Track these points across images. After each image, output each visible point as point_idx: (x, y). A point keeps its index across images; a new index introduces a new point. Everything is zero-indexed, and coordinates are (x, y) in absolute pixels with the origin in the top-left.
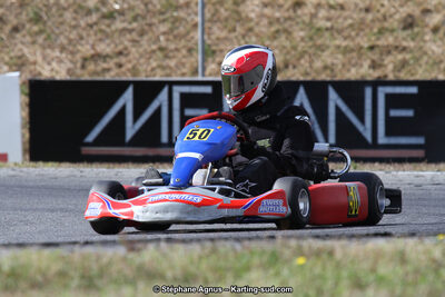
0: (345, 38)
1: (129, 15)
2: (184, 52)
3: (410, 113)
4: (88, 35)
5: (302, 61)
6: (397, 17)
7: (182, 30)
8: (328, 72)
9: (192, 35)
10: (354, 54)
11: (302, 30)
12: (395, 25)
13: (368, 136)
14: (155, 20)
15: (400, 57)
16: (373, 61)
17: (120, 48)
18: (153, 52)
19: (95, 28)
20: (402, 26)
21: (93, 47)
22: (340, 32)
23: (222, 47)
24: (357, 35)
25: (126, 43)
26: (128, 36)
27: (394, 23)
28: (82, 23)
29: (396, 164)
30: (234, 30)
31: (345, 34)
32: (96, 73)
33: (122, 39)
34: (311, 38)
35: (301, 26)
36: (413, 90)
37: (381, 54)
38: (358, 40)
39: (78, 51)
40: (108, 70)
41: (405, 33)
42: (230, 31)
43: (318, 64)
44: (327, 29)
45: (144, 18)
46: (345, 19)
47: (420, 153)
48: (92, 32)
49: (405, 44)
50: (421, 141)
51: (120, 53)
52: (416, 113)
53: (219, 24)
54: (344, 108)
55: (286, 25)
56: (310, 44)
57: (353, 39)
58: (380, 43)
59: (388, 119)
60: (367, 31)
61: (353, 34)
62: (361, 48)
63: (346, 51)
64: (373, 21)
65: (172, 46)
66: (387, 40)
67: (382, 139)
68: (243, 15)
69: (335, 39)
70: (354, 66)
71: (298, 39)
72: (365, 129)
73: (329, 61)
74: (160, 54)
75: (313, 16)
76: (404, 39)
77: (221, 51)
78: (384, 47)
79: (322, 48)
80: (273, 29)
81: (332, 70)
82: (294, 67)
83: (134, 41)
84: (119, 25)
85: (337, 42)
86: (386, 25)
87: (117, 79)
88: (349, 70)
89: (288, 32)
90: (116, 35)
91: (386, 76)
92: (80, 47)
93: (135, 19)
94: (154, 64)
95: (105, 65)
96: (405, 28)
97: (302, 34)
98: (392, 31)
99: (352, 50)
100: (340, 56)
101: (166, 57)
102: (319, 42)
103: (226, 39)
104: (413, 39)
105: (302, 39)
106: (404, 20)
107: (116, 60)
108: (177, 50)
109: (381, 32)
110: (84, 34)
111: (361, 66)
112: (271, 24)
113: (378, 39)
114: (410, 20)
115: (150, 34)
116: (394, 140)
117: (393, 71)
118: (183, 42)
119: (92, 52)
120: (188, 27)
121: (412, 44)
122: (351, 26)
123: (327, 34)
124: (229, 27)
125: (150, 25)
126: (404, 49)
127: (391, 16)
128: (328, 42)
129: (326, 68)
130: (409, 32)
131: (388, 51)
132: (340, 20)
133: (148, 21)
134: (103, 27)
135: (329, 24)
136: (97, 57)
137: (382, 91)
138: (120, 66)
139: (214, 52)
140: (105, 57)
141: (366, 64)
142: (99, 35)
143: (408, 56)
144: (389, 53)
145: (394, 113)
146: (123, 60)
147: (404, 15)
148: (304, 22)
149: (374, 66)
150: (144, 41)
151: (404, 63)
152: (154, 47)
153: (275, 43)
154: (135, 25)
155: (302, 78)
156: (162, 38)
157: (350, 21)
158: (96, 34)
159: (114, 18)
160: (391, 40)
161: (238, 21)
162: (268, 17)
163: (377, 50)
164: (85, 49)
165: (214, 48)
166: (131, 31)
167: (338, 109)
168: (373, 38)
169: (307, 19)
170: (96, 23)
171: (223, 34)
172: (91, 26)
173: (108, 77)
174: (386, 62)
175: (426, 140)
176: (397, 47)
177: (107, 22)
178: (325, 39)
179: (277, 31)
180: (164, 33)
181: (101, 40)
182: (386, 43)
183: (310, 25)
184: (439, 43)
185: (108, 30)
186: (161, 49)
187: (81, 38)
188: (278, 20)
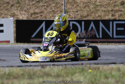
0: (104, 8)
1: (44, 2)
2: (59, 12)
3: (123, 29)
4: (33, 7)
5: (92, 14)
6: (119, 2)
7: (59, 6)
8: (100, 17)
9: (61, 7)
10: (107, 12)
11: (92, 5)
12: (119, 4)
13: (111, 35)
14: (51, 3)
15: (120, 13)
16: (112, 14)
17: (41, 11)
18: (51, 12)
19: (34, 5)
20: (120, 4)
21: (34, 10)
22: (103, 6)
23: (70, 10)
24: (108, 7)
25: (43, 9)
26: (44, 7)
27: (118, 3)
28: (31, 4)
29: (119, 43)
30: (73, 5)
31: (104, 6)
32: (35, 18)
33: (42, 8)
34: (95, 8)
35: (92, 4)
36: (124, 22)
37: (115, 12)
38: (108, 8)
39: (30, 12)
40: (38, 17)
41: (121, 6)
42: (72, 6)
43: (97, 15)
44: (99, 5)
45: (48, 2)
46: (105, 2)
48: (33, 6)
49: (121, 9)
51: (41, 12)
53: (69, 4)
54: (104, 27)
55: (88, 4)
56: (95, 9)
57: (107, 8)
58: (114, 9)
59: (117, 31)
60: (111, 5)
61: (107, 6)
62: (109, 10)
63: (105, 11)
64: (112, 3)
65: (56, 10)
66: (116, 8)
67: (115, 36)
68: (76, 1)
69: (102, 8)
70: (107, 15)
71: (91, 8)
72: (110, 33)
73: (100, 14)
74: (53, 13)
75: (96, 1)
76: (121, 8)
77: (70, 11)
78: (115, 10)
79: (98, 11)
80: (84, 5)
81: (101, 17)
82: (90, 16)
83: (45, 9)
84: (41, 4)
85: (102, 9)
86: (116, 4)
87: (41, 19)
88: (106, 17)
89: (88, 6)
90: (40, 7)
91: (116, 18)
92: (30, 11)
93: (46, 2)
94: (51, 15)
95: (37, 16)
96: (121, 5)
97: (92, 6)
98: (118, 6)
99: (106, 11)
100: (103, 13)
101: (54, 13)
102: (97, 9)
103: (71, 8)
104: (124, 8)
105: (93, 8)
106: (121, 3)
107: (40, 14)
108: (57, 11)
109: (115, 6)
110: (31, 7)
111: (109, 16)
112: (84, 4)
113: (114, 8)
114: (123, 3)
115: (50, 7)
116: (118, 37)
117: (118, 17)
118: (59, 9)
119: (33, 12)
120: (61, 5)
121: (123, 9)
122: (106, 4)
123: (99, 7)
124: (72, 5)
125: (50, 4)
126: (121, 11)
127: (117, 1)
128: (99, 9)
129: (99, 16)
130: (122, 6)
131: (117, 11)
132: (103, 3)
133: (49, 3)
134: (37, 5)
135: (100, 4)
136: (35, 13)
137: (115, 23)
138: (41, 16)
139: (68, 12)
140: (37, 13)
141: (110, 15)
142: (35, 7)
143: (122, 13)
144: (117, 12)
145: (118, 29)
146: (42, 14)
147: (121, 1)
148: (93, 3)
149: (113, 15)
150: (48, 9)
151: (121, 15)
152: (51, 10)
153: (85, 9)
154: (45, 4)
155: (92, 19)
156: (53, 8)
157: (106, 3)
158: (34, 7)
159: (40, 2)
160: (117, 8)
161: (75, 3)
162: (83, 2)
163: (113, 11)
164: (32, 11)
165: (68, 11)
166: (44, 6)
167: (102, 28)
168: (112, 8)
169: (94, 2)
170: (35, 4)
171: (70, 7)
172: (33, 4)
173: (38, 19)
174: (116, 14)
176: (119, 10)
177: (38, 3)
178: (99, 8)
179: (85, 6)
180: (54, 7)
181: (36, 9)
182: (116, 9)
183: (95, 4)
185: (38, 6)
186: (53, 11)
187: (31, 8)
188: (86, 3)
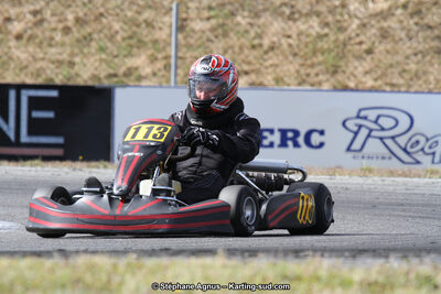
3: (50, 115)
13: (12, 135)
36: (54, 94)
47: (60, 152)
50: (60, 140)
52: (56, 114)
59: (31, 120)
67: (24, 138)
72: (9, 128)
116: (35, 140)
137: (25, 94)
145: (36, 114)
175: (66, 141)
184: (23, 49)
